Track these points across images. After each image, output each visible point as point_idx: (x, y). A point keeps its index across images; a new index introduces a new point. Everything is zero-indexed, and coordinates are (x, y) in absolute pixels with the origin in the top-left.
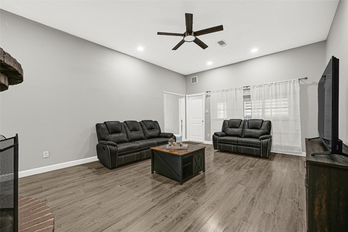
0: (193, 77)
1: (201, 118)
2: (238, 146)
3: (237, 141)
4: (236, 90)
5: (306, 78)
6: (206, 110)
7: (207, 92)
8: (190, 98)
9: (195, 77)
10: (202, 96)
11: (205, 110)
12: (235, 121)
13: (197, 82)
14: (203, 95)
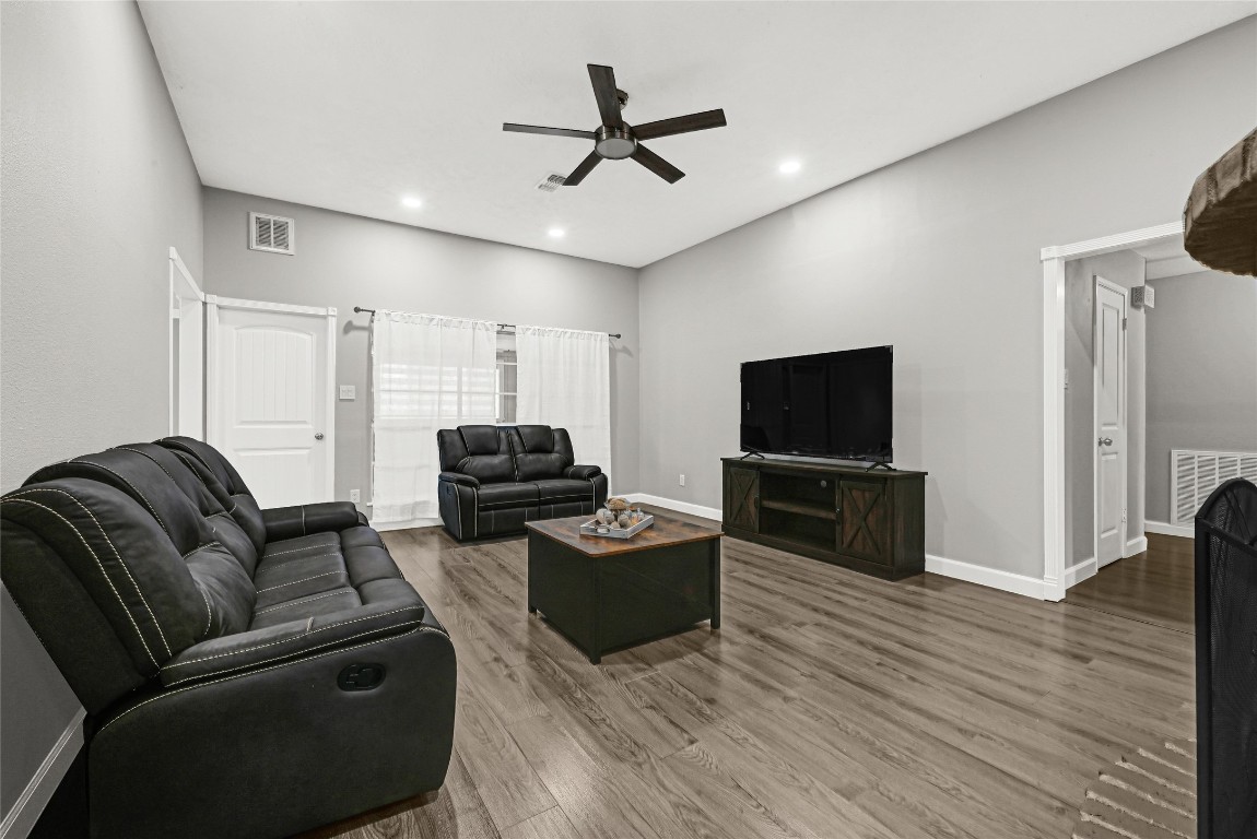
0: (262, 216)
1: (305, 422)
2: (542, 507)
3: (539, 493)
4: (474, 329)
5: (618, 336)
6: (342, 388)
7: (357, 310)
8: (227, 314)
9: (283, 219)
10: (320, 321)
11: (338, 390)
12: (482, 430)
13: (291, 250)
14: (324, 317)
